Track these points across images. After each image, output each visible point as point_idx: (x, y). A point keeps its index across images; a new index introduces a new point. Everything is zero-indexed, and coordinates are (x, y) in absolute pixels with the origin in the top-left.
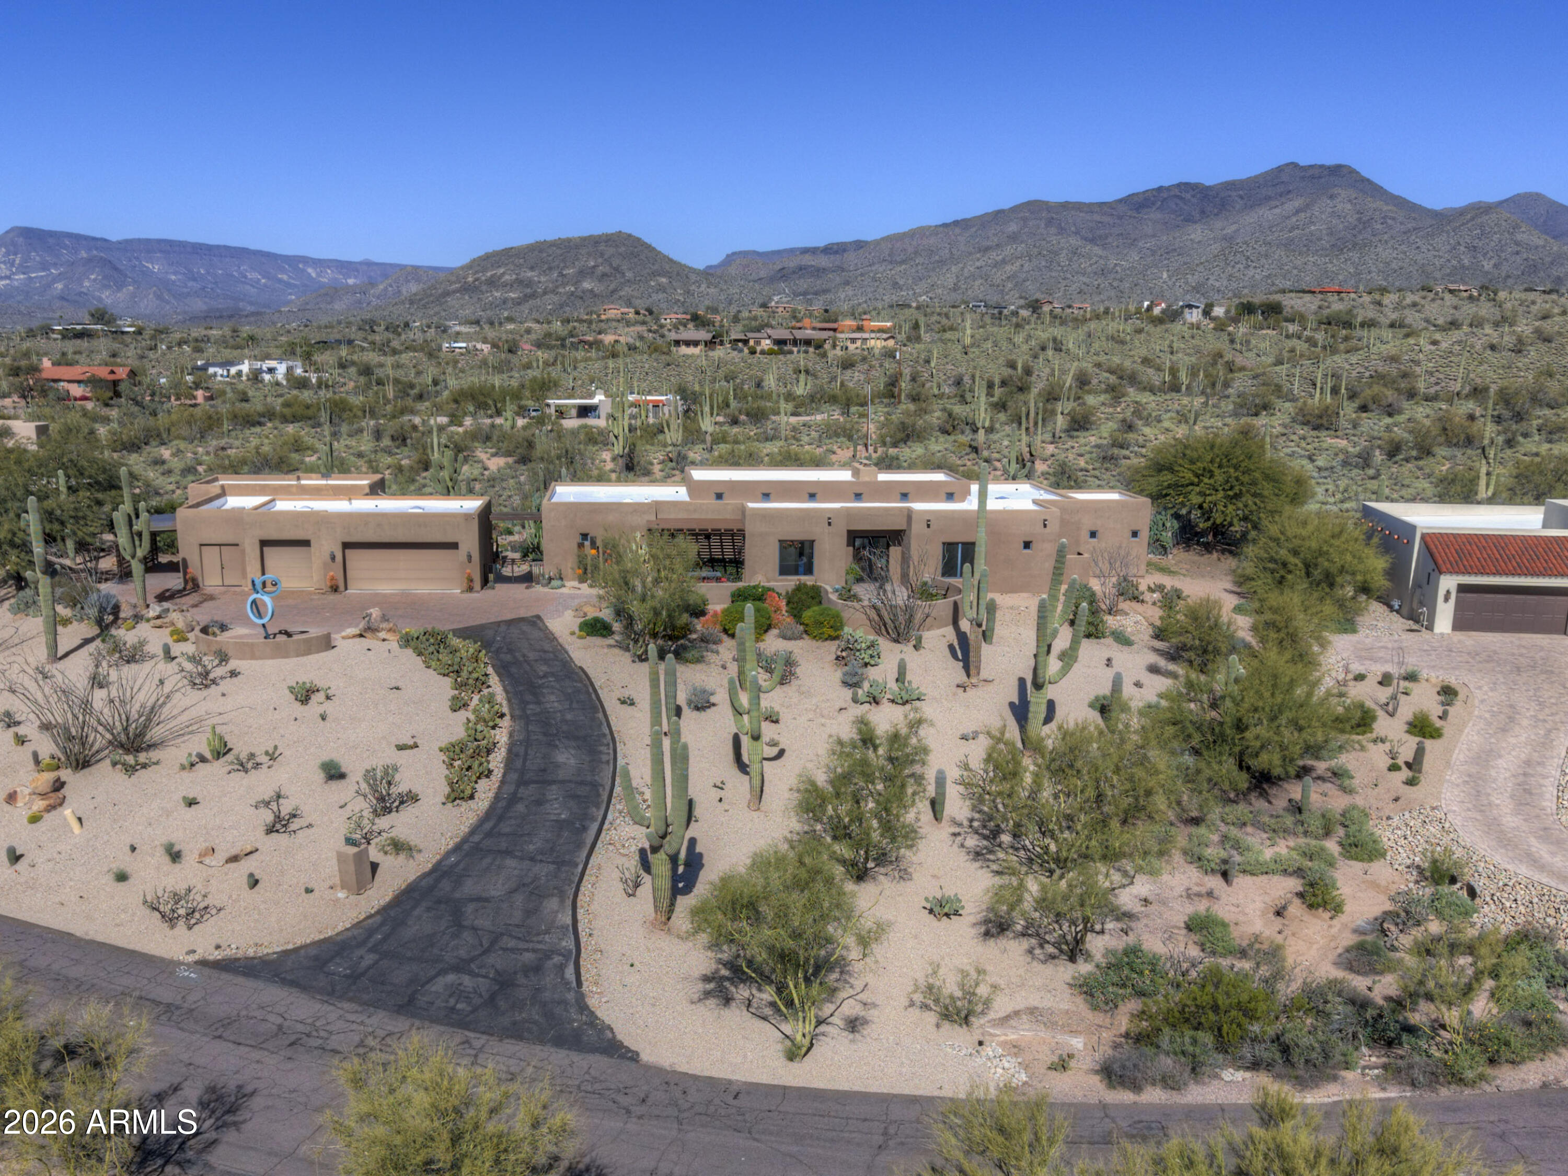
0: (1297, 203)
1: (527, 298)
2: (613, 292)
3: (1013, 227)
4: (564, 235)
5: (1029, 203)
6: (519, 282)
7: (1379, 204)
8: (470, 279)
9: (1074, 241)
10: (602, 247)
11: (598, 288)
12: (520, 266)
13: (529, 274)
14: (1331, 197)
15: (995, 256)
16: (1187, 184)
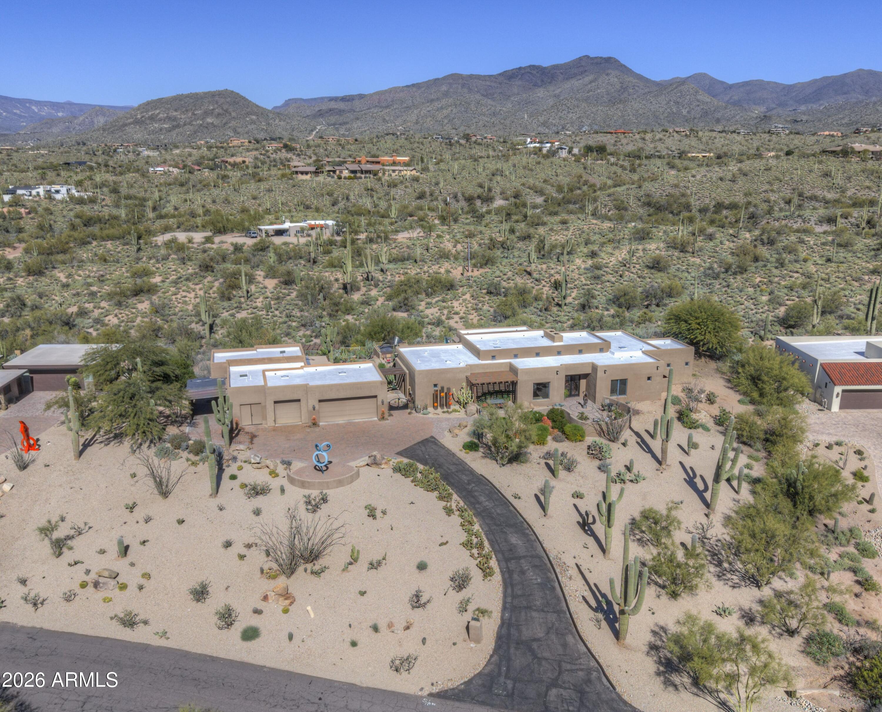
0: (591, 77)
1: (174, 127)
2: (225, 124)
3: (444, 88)
4: (193, 91)
5: (452, 75)
6: (169, 118)
7: (631, 79)
8: (139, 116)
9: (478, 97)
10: (217, 98)
11: (216, 122)
12: (169, 109)
13: (175, 114)
14: (607, 75)
15: (437, 104)
16: (534, 66)
